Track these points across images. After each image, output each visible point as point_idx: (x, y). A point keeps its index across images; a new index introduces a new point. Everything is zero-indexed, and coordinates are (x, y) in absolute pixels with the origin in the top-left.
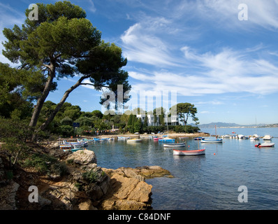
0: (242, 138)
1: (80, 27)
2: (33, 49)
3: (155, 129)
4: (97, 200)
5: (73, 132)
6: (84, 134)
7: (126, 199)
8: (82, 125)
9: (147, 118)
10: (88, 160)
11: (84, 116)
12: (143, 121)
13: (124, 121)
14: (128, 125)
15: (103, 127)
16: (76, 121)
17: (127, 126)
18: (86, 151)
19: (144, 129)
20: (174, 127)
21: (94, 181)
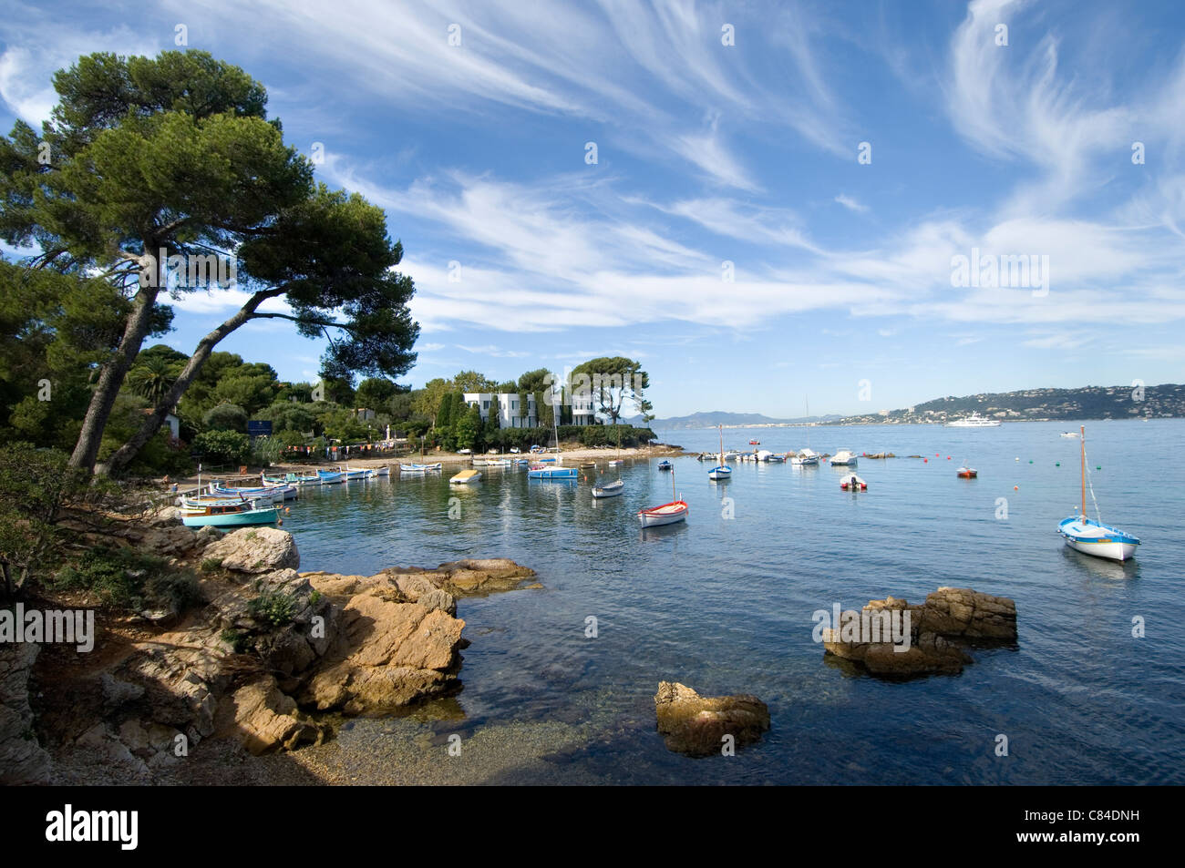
0: (766, 460)
1: (237, 146)
2: (79, 209)
3: (521, 437)
4: (296, 672)
5: (248, 453)
6: (288, 457)
7: (385, 663)
8: (282, 427)
9: (496, 403)
10: (271, 560)
11: (288, 397)
12: (484, 412)
13: (423, 412)
14: (438, 426)
15: (353, 434)
16: (261, 415)
17: (435, 430)
18: (265, 531)
19: (489, 438)
20: (580, 431)
21: (285, 622)
